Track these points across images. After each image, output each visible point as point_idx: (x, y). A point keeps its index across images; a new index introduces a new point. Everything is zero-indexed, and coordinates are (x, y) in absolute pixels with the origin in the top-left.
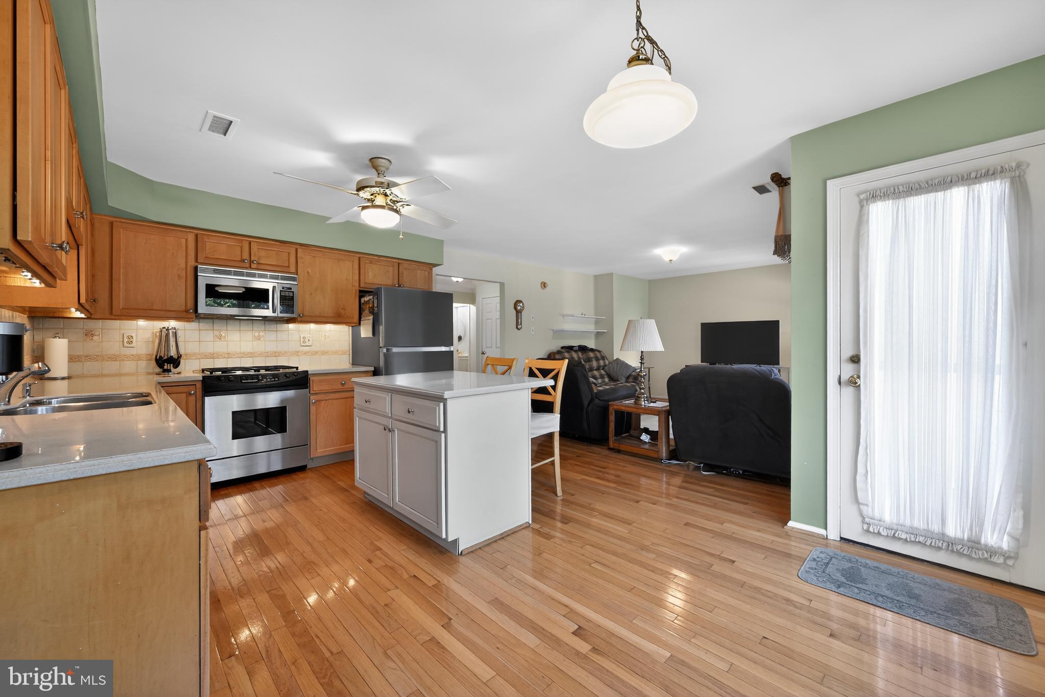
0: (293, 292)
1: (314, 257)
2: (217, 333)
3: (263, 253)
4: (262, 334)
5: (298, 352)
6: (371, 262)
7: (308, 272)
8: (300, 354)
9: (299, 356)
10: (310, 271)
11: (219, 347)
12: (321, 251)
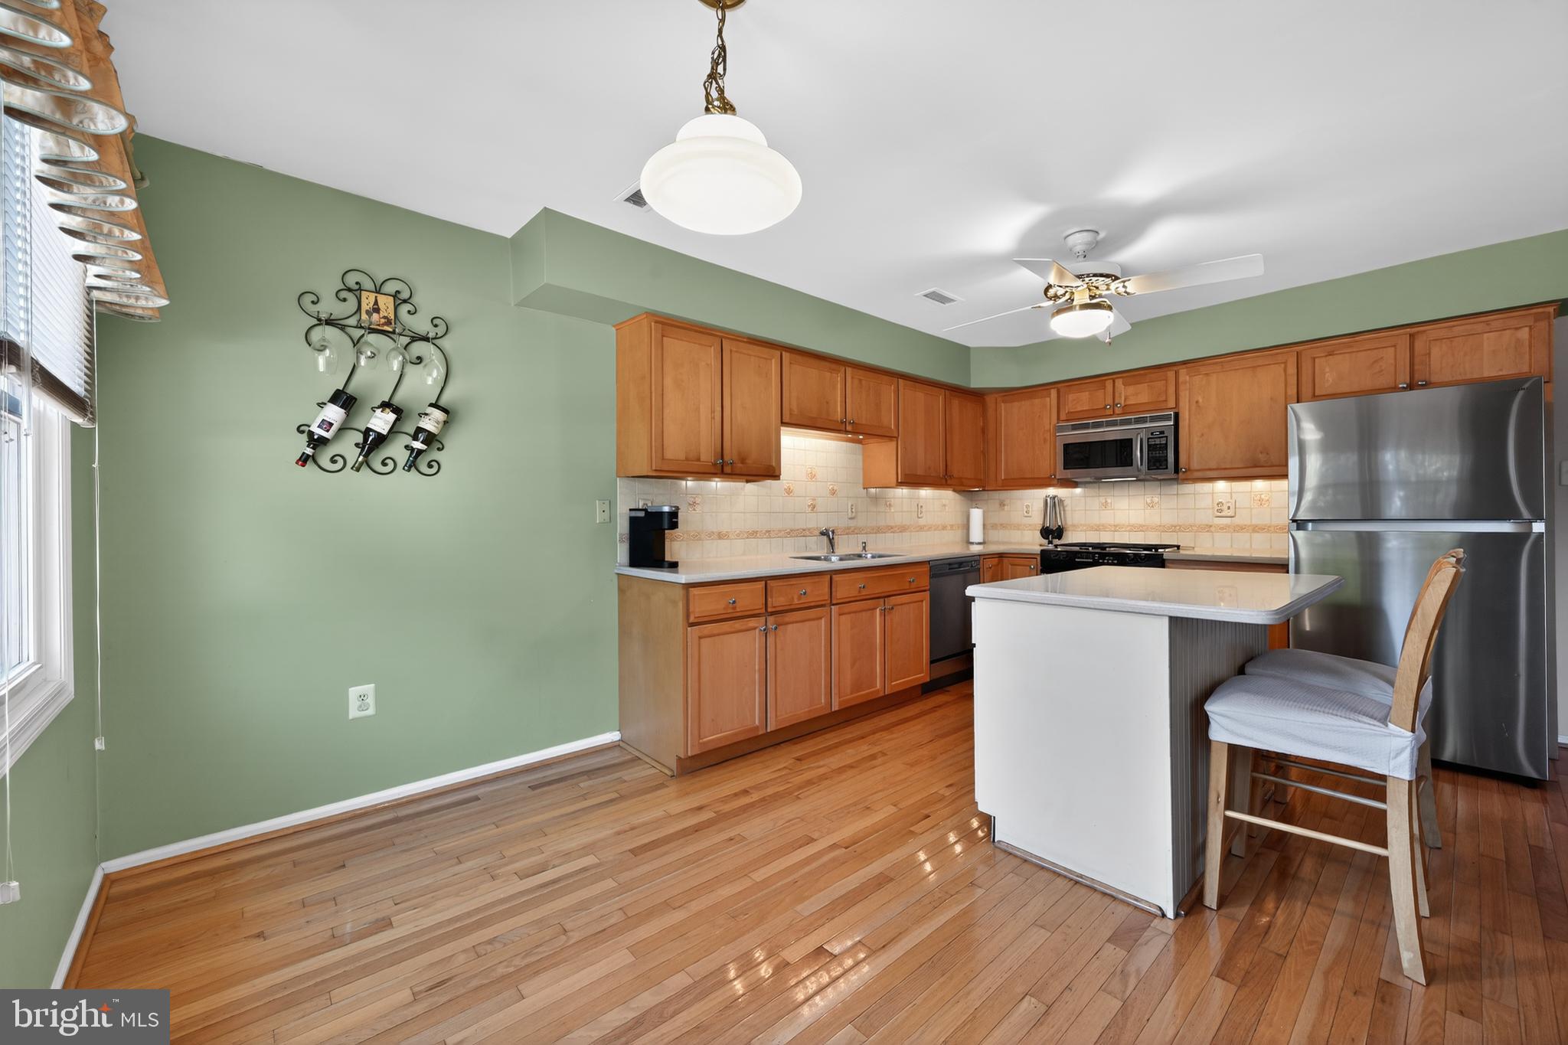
0: (1167, 437)
1: (1207, 374)
2: (1103, 500)
3: (1131, 390)
4: (1156, 500)
5: (1211, 526)
6: (1331, 354)
7: (1197, 402)
8: (1213, 529)
9: (1212, 532)
10: (1201, 400)
11: (1107, 517)
12: (1216, 363)
